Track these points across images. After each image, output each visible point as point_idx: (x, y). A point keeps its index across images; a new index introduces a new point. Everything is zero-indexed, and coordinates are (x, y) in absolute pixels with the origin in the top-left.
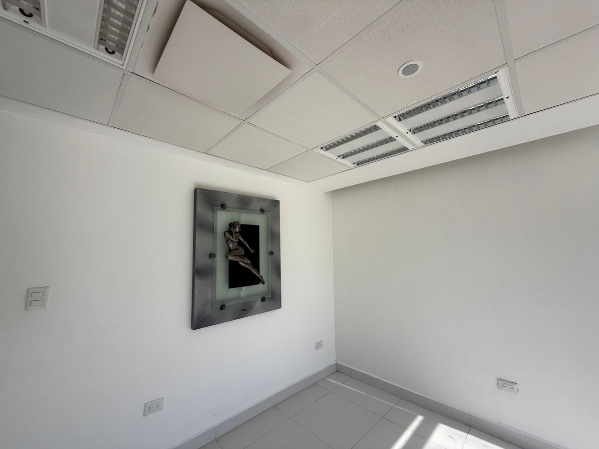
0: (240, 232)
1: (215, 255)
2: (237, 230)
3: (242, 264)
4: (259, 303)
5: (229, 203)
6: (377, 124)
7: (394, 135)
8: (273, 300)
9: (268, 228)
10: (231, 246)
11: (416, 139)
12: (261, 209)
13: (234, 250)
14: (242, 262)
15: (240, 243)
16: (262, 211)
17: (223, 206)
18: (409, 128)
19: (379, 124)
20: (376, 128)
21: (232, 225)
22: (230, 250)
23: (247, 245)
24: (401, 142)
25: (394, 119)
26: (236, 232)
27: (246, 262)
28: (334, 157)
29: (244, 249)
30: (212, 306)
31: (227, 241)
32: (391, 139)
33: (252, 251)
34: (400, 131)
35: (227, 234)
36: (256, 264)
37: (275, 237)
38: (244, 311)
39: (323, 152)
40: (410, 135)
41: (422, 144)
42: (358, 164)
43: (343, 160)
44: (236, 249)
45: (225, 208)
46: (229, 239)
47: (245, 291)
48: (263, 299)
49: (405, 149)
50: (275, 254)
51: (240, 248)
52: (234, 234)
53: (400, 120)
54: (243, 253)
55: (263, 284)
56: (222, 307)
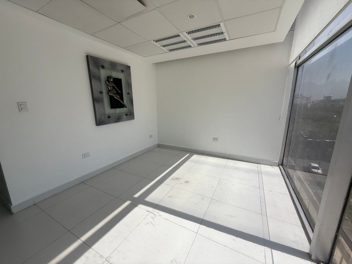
0: (113, 81)
1: (103, 92)
2: (112, 80)
3: (115, 97)
4: (125, 116)
5: (106, 65)
6: (179, 34)
7: (186, 40)
8: (130, 115)
9: (126, 80)
10: (109, 88)
11: (195, 43)
12: (121, 70)
13: (111, 90)
14: (115, 96)
15: (113, 87)
16: (122, 71)
17: (103, 67)
18: (192, 38)
19: (180, 34)
20: (179, 36)
21: (109, 78)
22: (109, 91)
23: (117, 89)
24: (189, 43)
25: (186, 33)
26: (111, 81)
27: (118, 97)
28: (159, 46)
29: (116, 90)
30: (105, 116)
31: (107, 85)
32: (185, 41)
33: (119, 92)
34: (189, 38)
35: (107, 82)
36: (122, 98)
37: (129, 85)
38: (118, 119)
39: (154, 43)
40: (192, 41)
41: (197, 45)
42: (170, 50)
43: (164, 47)
44: (112, 90)
45: (104, 68)
46: (108, 85)
47: (118, 111)
48: (126, 115)
49: (190, 46)
50: (130, 94)
51: (114, 90)
52: (110, 82)
53: (189, 34)
54: (116, 92)
55: (126, 108)
56: (109, 117)
